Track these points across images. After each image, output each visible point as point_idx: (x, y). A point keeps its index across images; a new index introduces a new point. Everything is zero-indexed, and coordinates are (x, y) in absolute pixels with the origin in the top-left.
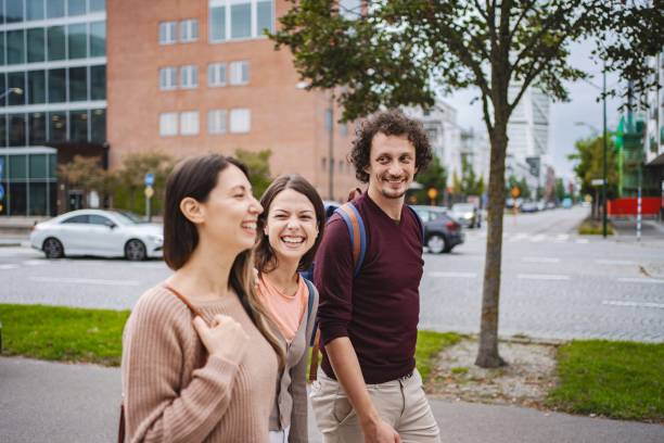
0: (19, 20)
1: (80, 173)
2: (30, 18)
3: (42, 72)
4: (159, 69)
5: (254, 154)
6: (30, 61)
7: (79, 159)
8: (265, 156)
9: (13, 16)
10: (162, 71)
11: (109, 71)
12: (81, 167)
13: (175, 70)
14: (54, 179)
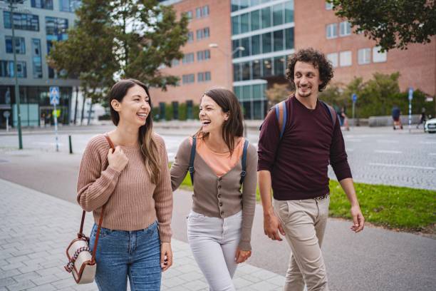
0: (246, 7)
1: (276, 94)
2: (252, 5)
3: (258, 36)
4: (326, 25)
5: (388, 75)
6: (252, 30)
7: (276, 86)
8: (395, 77)
9: (244, 5)
10: (328, 27)
11: (296, 31)
12: (278, 90)
13: (336, 25)
14: (266, 99)
